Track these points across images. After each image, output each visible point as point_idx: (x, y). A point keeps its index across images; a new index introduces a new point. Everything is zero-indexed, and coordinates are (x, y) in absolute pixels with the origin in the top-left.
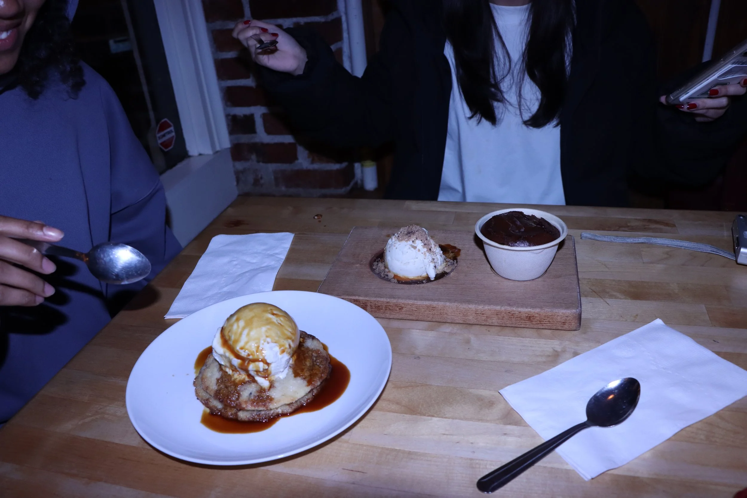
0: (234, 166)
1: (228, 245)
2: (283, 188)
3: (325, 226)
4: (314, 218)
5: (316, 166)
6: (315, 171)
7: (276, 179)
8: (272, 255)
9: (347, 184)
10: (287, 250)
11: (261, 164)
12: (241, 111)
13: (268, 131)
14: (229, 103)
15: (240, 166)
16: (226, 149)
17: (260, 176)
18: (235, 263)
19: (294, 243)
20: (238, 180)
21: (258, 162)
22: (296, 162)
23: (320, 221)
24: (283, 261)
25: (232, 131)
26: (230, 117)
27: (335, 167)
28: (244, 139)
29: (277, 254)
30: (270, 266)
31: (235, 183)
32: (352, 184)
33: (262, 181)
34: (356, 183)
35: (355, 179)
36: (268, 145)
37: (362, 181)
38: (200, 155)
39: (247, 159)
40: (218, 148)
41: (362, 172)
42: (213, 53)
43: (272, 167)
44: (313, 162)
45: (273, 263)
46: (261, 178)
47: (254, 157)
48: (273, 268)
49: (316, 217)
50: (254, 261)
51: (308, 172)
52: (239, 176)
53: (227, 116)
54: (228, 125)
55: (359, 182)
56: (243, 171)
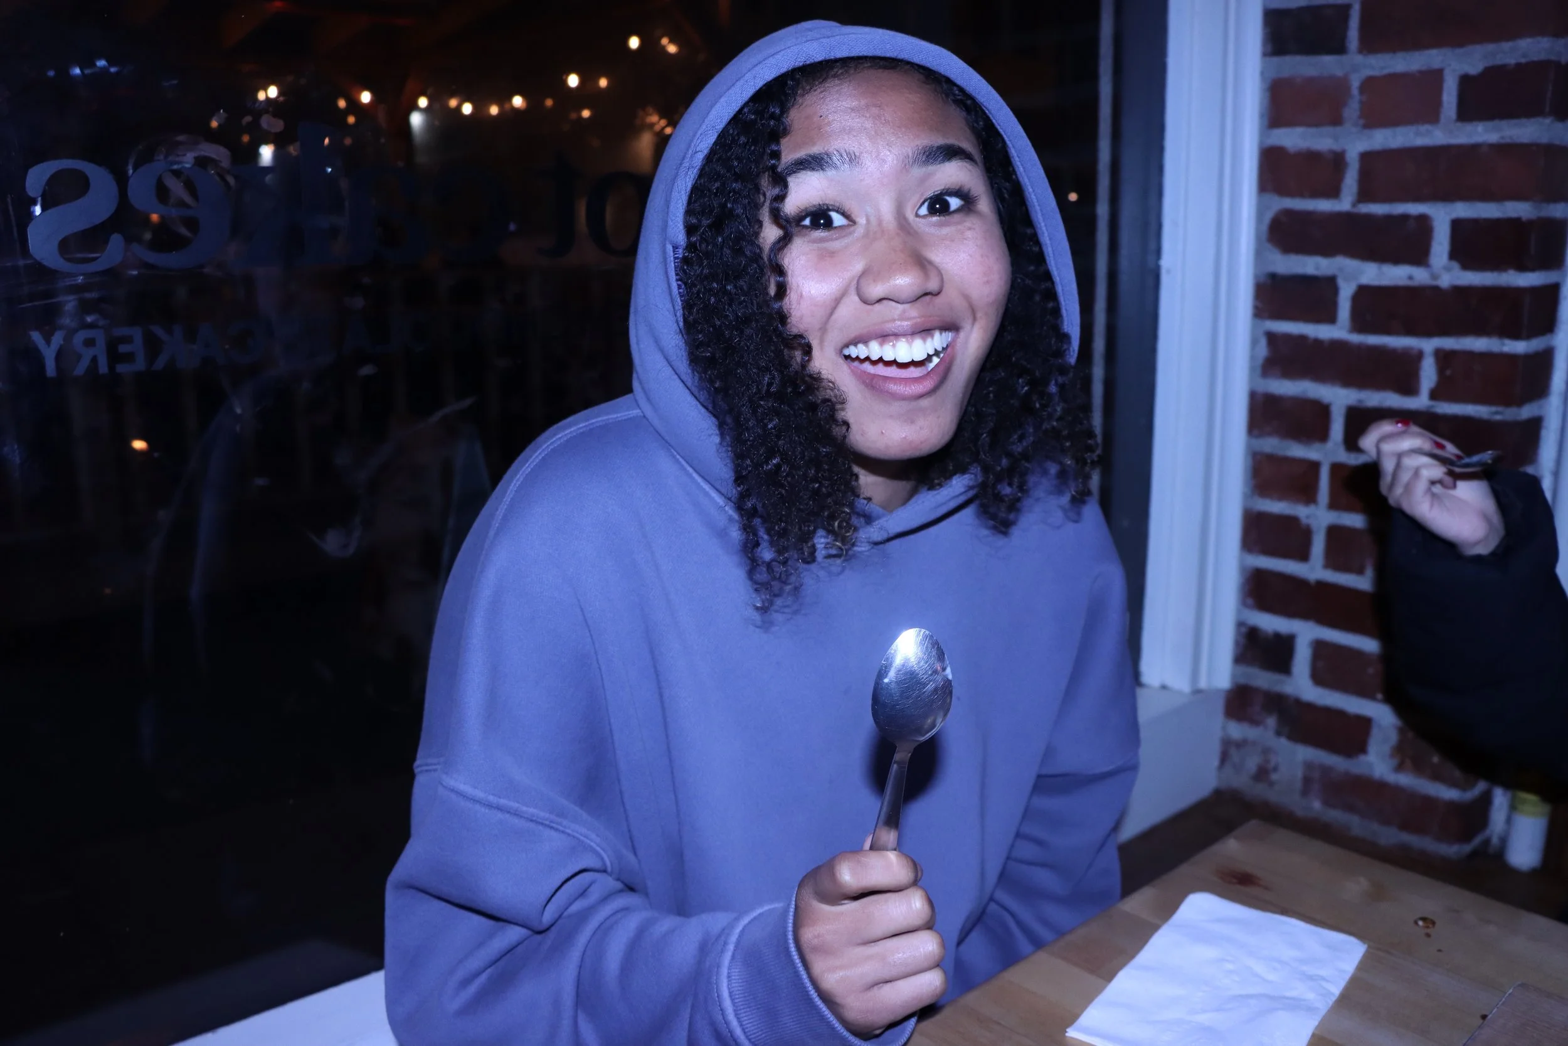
0: (1224, 728)
1: (1220, 920)
2: (1317, 805)
3: (1439, 951)
4: (1416, 923)
5: (1406, 780)
6: (1397, 790)
7: (1307, 781)
8: (1311, 978)
9: (1465, 836)
10: (1347, 977)
11: (1283, 741)
12: (1270, 623)
13: (1318, 678)
14: (1250, 601)
15: (1237, 730)
16: (1218, 691)
17: (1272, 764)
18: (1230, 966)
19: (1362, 966)
20: (1224, 757)
21: (1278, 733)
22: (1362, 758)
23: (1428, 935)
24: (1334, 999)
25: (1240, 658)
26: (1244, 630)
27: (1448, 793)
28: (1263, 679)
29: (1323, 979)
30: (1304, 1000)
31: (1216, 762)
32: (1477, 841)
33: (1274, 777)
34: (1487, 842)
35: (1487, 832)
36: (1310, 707)
37: (1504, 841)
38: (1164, 687)
39: (1255, 722)
40: (1203, 684)
41: (1509, 821)
42: (1246, 497)
43: (1304, 753)
44: (1399, 768)
45: (1311, 996)
46: (1275, 769)
47: (1271, 721)
48: (1310, 1009)
49: (1421, 923)
50: (1271, 977)
51: (1381, 786)
52: (1228, 750)
53: (1240, 624)
54: (1237, 643)
55: (1495, 841)
56: (1241, 744)
